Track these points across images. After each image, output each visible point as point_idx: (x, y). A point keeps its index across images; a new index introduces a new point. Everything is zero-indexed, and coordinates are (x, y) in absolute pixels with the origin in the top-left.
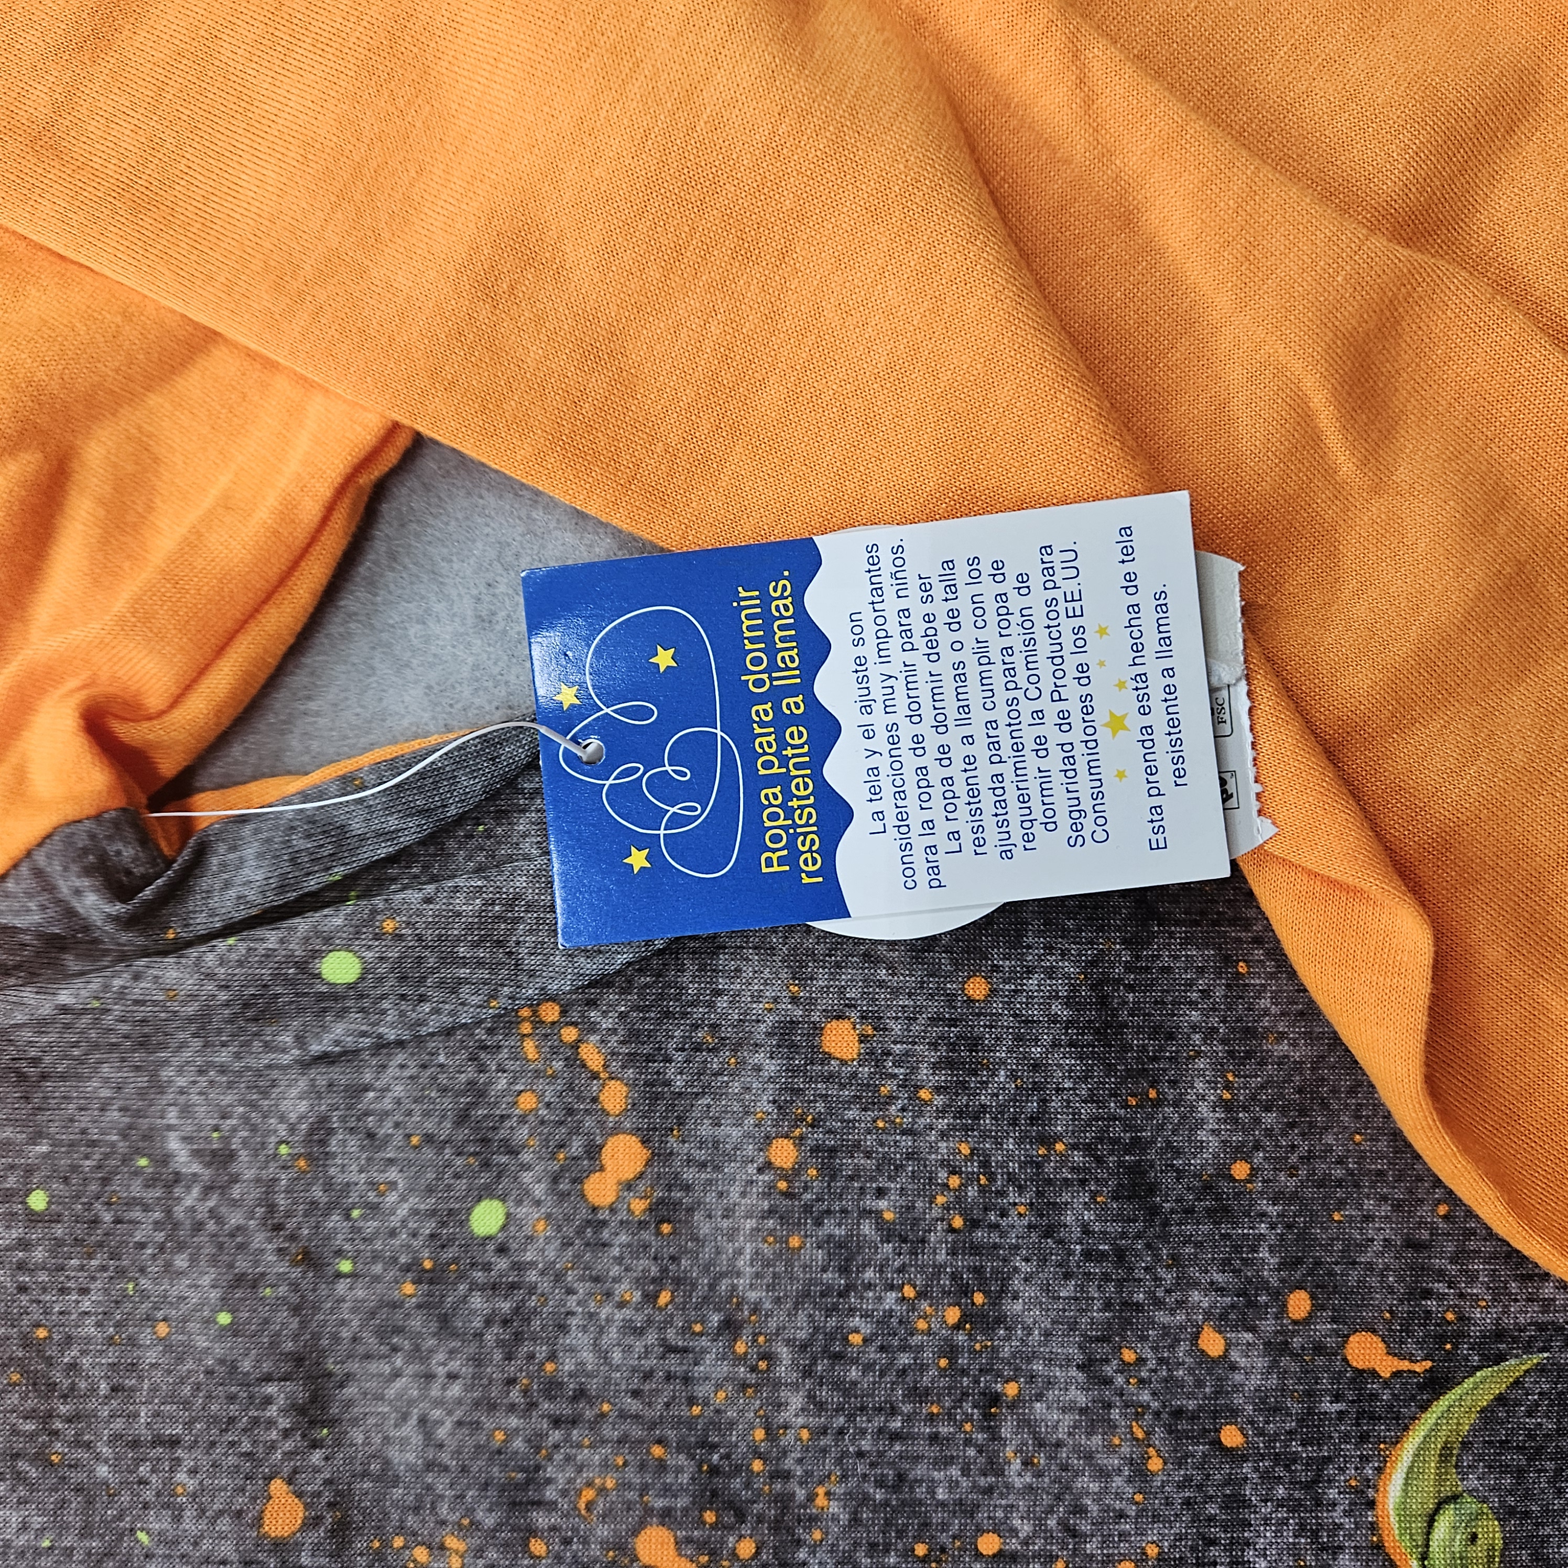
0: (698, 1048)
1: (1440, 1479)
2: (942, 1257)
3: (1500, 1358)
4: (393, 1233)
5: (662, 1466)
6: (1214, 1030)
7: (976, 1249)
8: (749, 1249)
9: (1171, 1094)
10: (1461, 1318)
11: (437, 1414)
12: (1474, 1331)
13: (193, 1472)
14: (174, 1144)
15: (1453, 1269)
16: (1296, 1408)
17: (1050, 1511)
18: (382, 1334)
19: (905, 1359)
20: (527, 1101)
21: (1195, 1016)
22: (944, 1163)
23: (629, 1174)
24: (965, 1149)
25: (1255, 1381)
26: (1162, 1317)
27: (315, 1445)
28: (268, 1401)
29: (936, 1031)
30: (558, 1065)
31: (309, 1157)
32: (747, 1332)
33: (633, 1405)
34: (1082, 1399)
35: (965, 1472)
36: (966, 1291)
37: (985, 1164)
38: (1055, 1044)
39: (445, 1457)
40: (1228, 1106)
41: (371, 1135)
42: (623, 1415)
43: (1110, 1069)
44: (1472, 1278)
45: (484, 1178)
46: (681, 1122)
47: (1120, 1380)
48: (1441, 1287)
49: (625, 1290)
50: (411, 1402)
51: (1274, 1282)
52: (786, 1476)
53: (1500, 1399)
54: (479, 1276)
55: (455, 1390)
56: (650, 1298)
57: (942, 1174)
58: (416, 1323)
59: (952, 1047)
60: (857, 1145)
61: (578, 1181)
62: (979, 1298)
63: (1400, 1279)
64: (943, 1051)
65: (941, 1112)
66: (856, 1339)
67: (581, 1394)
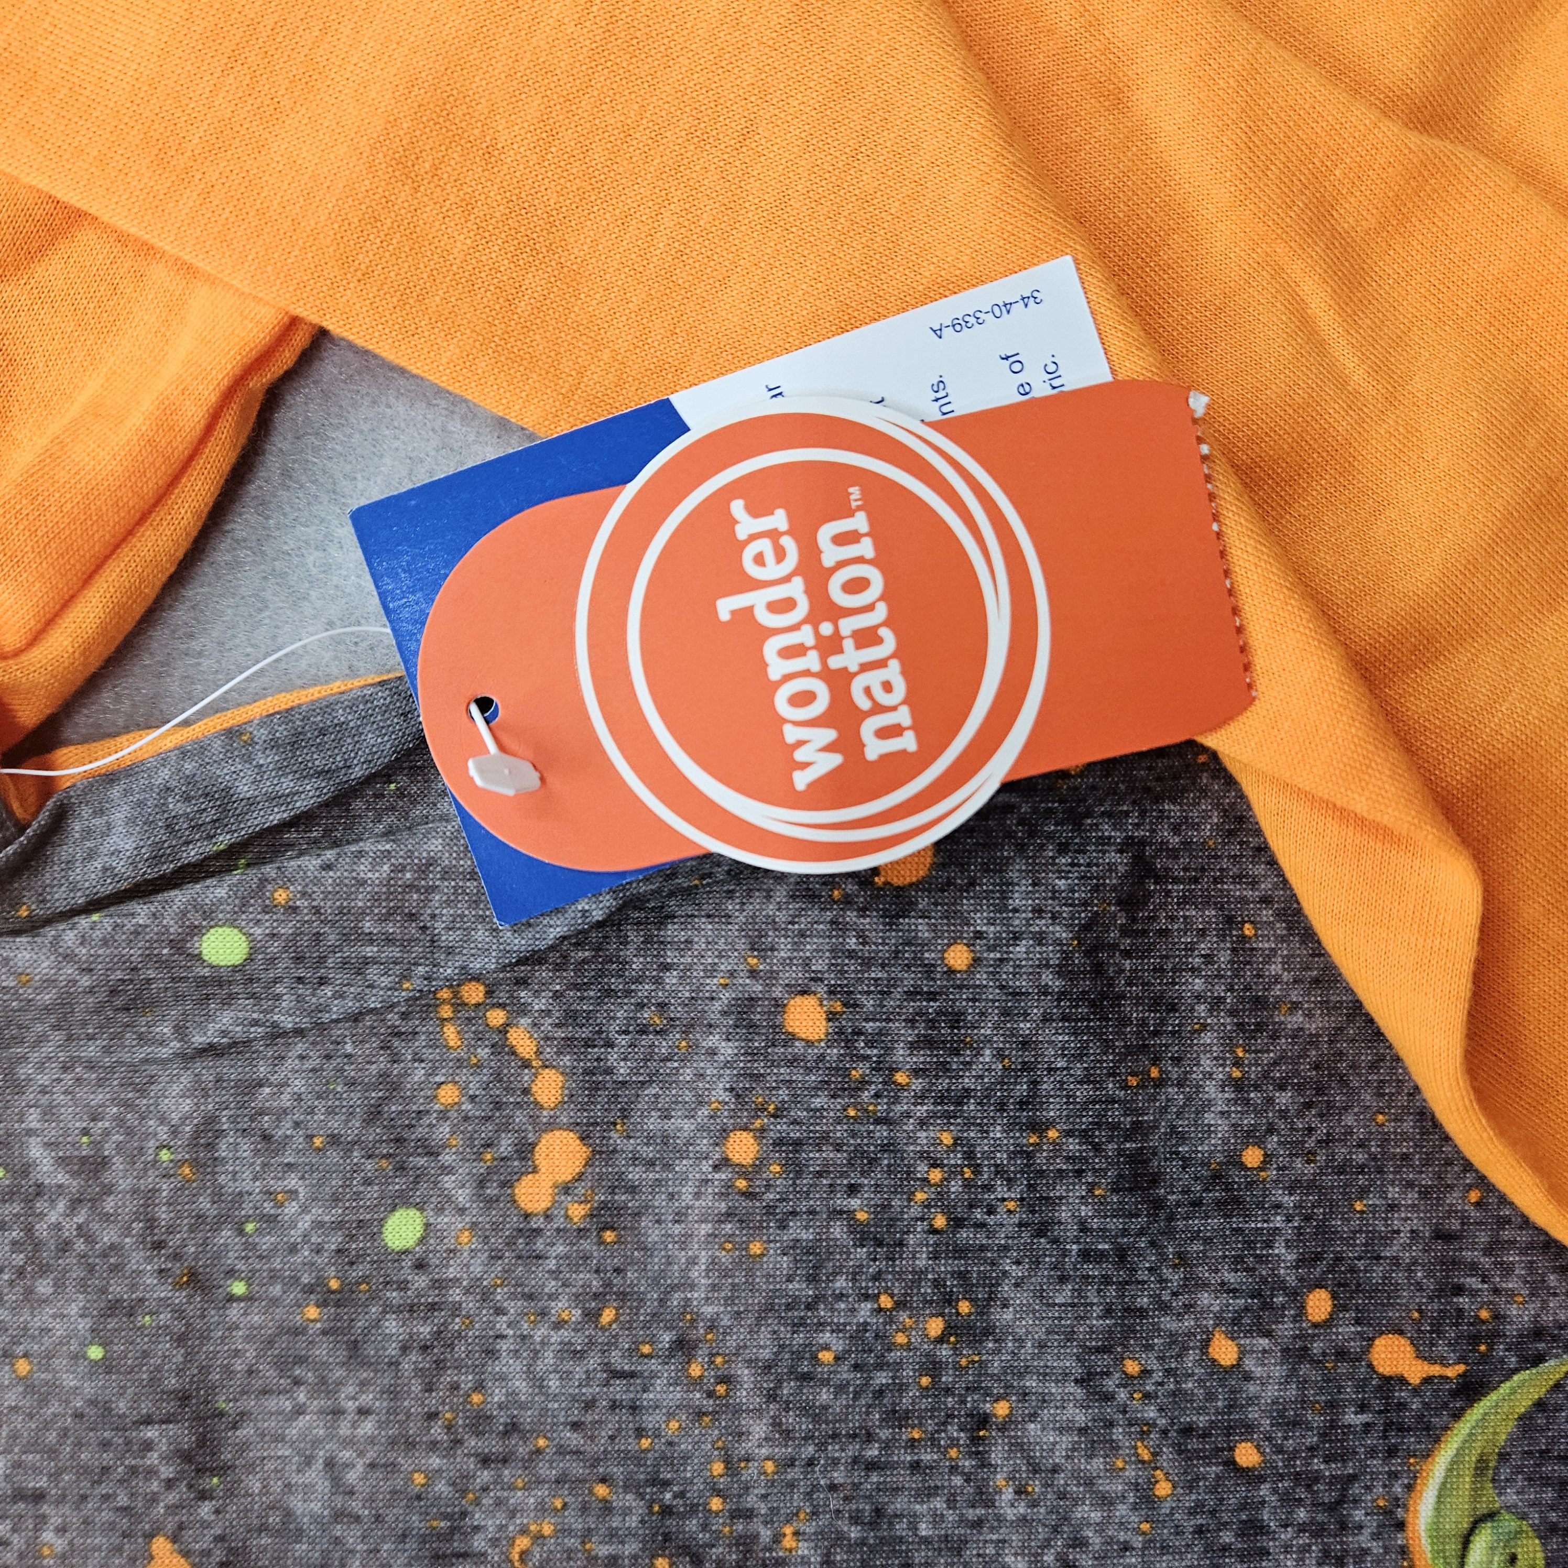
0: (643, 1030)
1: (1476, 1494)
2: (922, 1262)
3: (1538, 1359)
4: (293, 1249)
5: (607, 1508)
6: (1220, 1000)
7: (960, 1252)
8: (704, 1258)
9: (1175, 1073)
10: (1497, 1317)
11: (346, 1455)
12: (1511, 1330)
13: (61, 1530)
14: (35, 1150)
15: (1486, 1261)
16: (1317, 1420)
17: (1047, 1544)
18: (283, 1365)
19: (882, 1378)
20: (448, 1095)
21: (1198, 984)
22: (923, 1155)
23: (566, 1175)
24: (947, 1139)
25: (1272, 1392)
26: (1168, 1323)
27: (204, 1495)
28: (148, 1446)
29: (912, 1006)
30: (483, 1053)
31: (195, 1163)
32: (702, 1352)
33: (574, 1439)
34: (1081, 1418)
35: (951, 1503)
36: (949, 1300)
37: (969, 1155)
38: (1046, 1019)
39: (355, 1505)
40: (1238, 1086)
41: (266, 1138)
42: (562, 1451)
43: (1107, 1045)
44: (1507, 1270)
45: (399, 1184)
46: (625, 1114)
47: (1122, 1395)
48: (1473, 1282)
49: (563, 1308)
50: (316, 1443)
51: (1291, 1281)
52: (748, 1514)
53: (1540, 1405)
54: (394, 1296)
55: (368, 1427)
56: (592, 1316)
57: (922, 1167)
58: (321, 1351)
59: (932, 1024)
60: (825, 1137)
61: (507, 1184)
62: (964, 1307)
63: (1430, 1274)
64: (921, 1029)
65: (920, 1098)
66: (826, 1357)
67: (512, 1428)
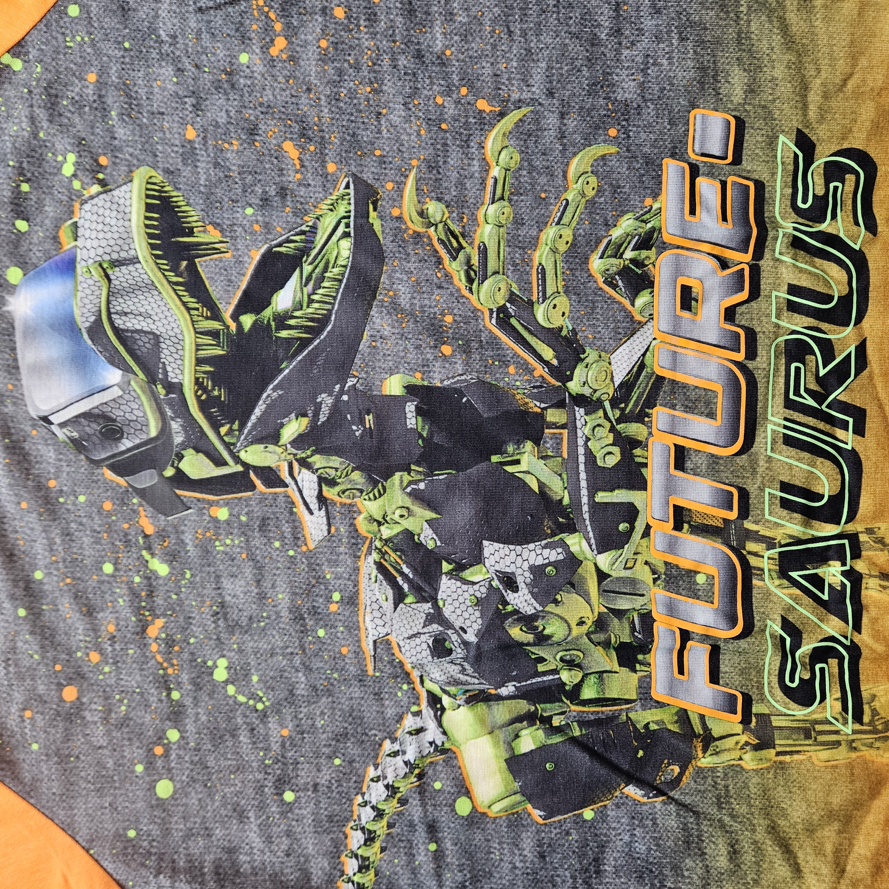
0: (300, 14)
1: (502, 141)
2: (366, 74)
3: (520, 108)
4: (219, 61)
5: (290, 126)
6: (441, 13)
7: (375, 72)
8: (314, 69)
9: (429, 30)
10: (509, 96)
11: (231, 109)
12: (512, 100)
13: (168, 122)
14: (162, 32)
15: (507, 82)
16: (463, 120)
17: (394, 145)
18: (216, 89)
19: (355, 101)
20: (255, 27)
21: (436, 9)
22: (367, 48)
23: (282, 47)
24: (372, 44)
25: (451, 111)
26: (425, 92)
27: (198, 116)
28: (186, 103)
29: (365, 11)
30: (263, 17)
31: (197, 39)
32: (313, 91)
33: (283, 110)
34: (403, 114)
35: (372, 133)
36: (372, 83)
37: (378, 48)
38: (397, 15)
39: (232, 121)
40: (445, 34)
41: (213, 34)
42: (280, 112)
43: (412, 22)
44: (513, 85)
45: (243, 47)
46: (296, 34)
47: (413, 109)
48: (503, 87)
49: (281, 79)
50: (224, 106)
51: (457, 84)
52: (323, 131)
53: (520, 120)
54: (242, 74)
55: (236, 103)
56: (288, 81)
57: (366, 51)
58: (225, 86)
59: (369, 15)
60: (343, 42)
61: (267, 49)
62: (376, 85)
63: (492, 84)
64: (367, 16)
65: (366, 33)
66: (342, 95)
67: (269, 106)
